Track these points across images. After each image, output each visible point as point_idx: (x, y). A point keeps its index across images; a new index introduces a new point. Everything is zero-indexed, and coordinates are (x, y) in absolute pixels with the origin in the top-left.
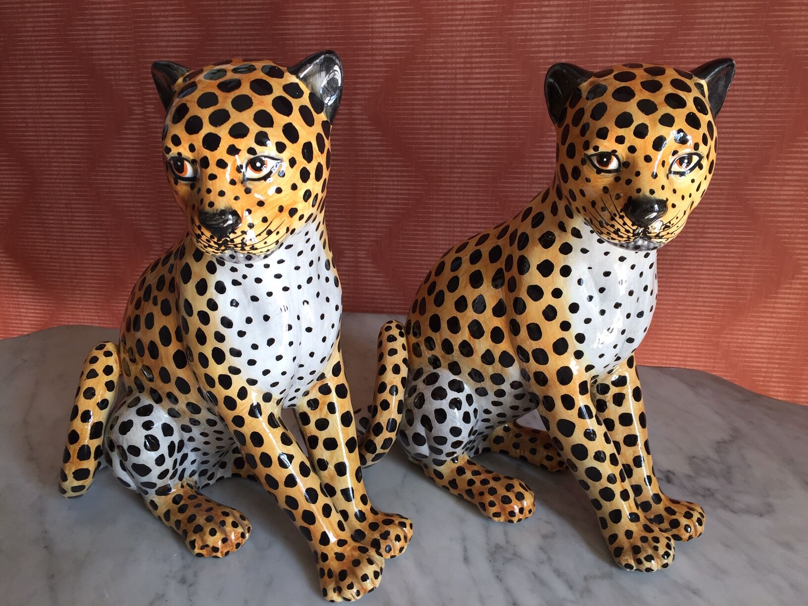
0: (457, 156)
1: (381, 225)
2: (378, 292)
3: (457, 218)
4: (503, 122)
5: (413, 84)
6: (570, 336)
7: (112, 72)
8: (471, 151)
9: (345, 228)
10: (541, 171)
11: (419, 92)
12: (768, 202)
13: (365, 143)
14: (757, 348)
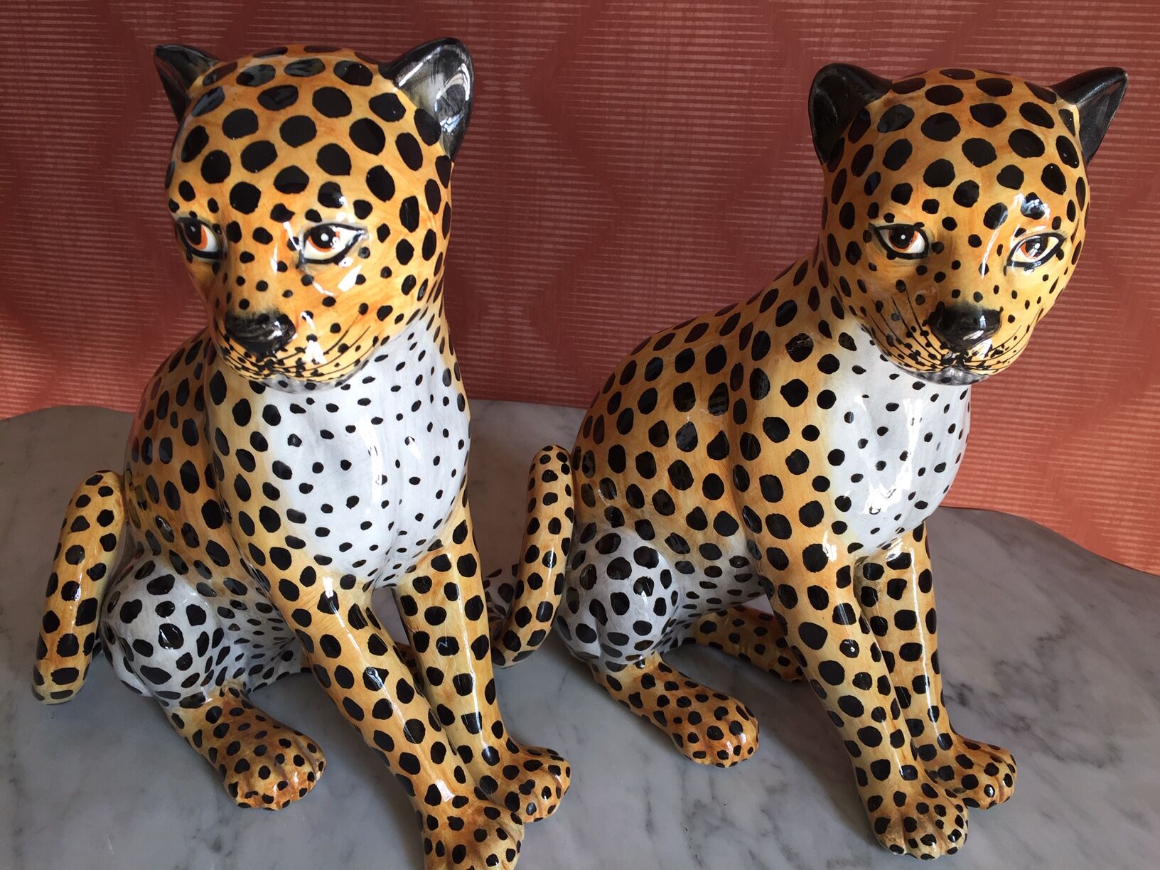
0: (665, 166)
1: (545, 268)
2: (538, 369)
3: (662, 263)
4: (739, 115)
5: (602, 50)
6: (827, 500)
7: (135, 13)
8: (687, 160)
9: (490, 271)
10: (795, 195)
11: (611, 63)
12: (1140, 259)
13: (525, 140)
14: (1105, 477)
